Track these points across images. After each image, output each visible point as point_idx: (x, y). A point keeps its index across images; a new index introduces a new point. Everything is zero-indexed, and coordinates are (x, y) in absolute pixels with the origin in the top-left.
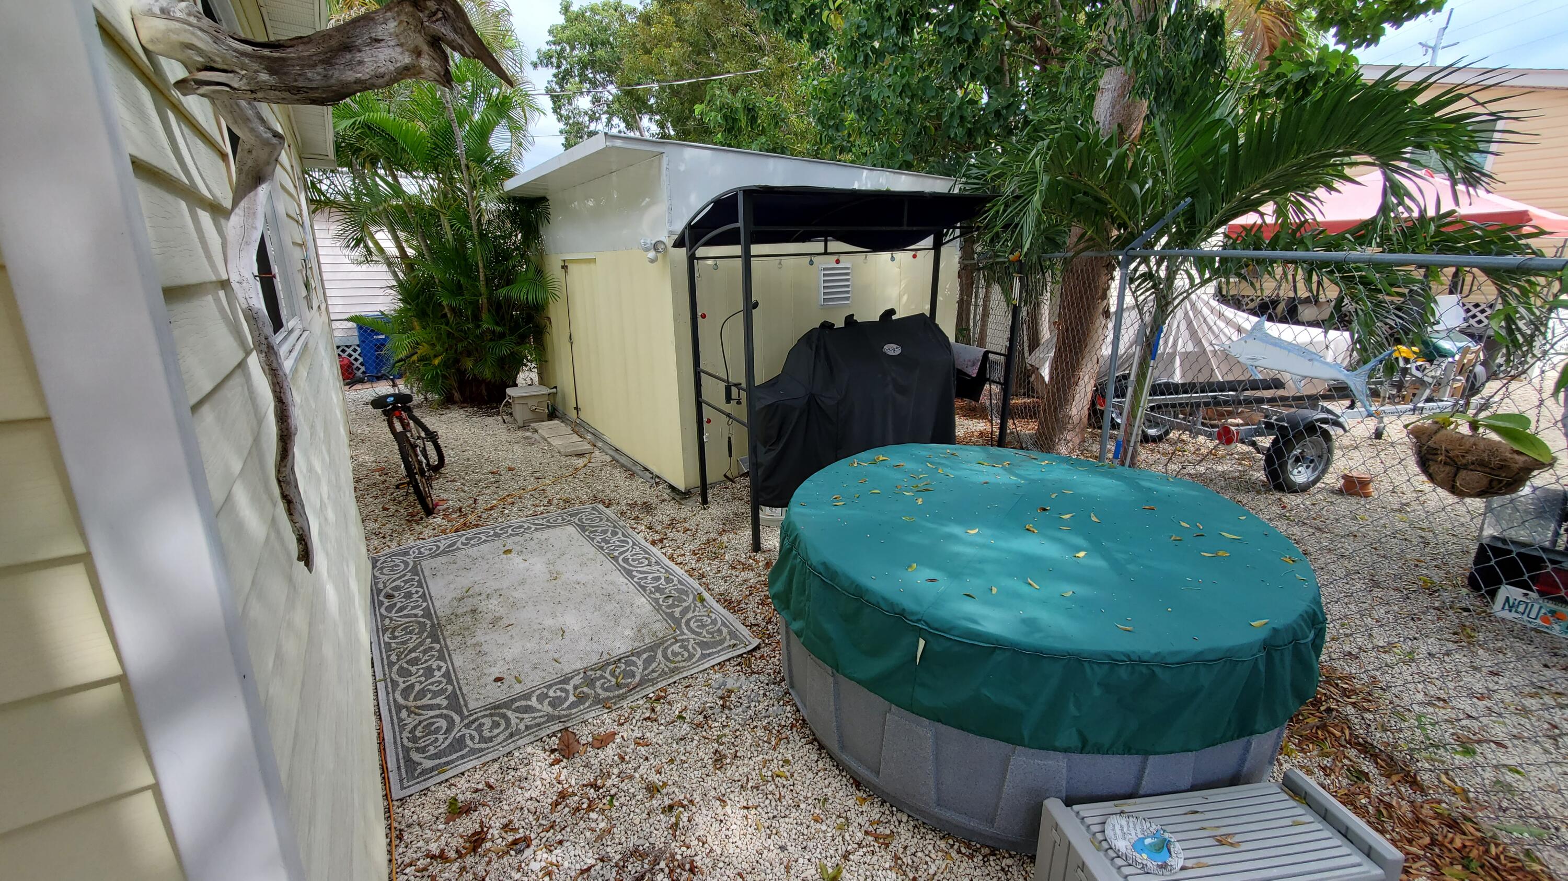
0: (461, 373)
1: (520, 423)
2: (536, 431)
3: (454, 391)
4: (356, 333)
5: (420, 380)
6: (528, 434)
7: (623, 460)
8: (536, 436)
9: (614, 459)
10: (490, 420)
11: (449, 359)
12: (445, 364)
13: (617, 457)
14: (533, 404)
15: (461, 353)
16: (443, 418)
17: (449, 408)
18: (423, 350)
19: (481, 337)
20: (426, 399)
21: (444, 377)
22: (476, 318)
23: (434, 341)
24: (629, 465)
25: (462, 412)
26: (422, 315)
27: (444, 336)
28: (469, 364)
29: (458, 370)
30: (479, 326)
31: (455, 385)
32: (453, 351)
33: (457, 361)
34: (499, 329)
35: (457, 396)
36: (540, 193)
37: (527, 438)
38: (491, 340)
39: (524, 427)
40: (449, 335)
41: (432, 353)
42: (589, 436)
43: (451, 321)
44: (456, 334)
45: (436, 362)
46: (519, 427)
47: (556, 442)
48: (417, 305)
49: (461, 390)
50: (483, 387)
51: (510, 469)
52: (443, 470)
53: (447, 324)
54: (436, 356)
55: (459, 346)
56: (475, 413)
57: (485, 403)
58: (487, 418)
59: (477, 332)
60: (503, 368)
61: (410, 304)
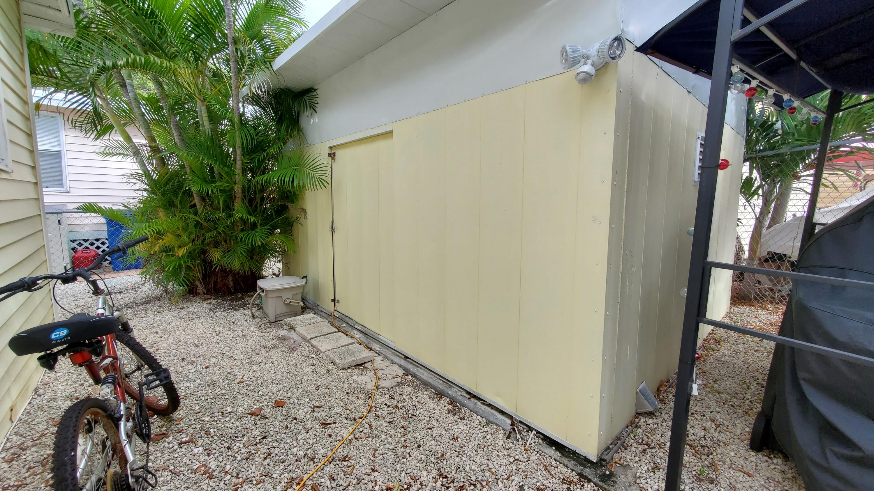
0: (207, 263)
1: (272, 318)
2: (292, 328)
3: (197, 283)
4: (105, 227)
5: (161, 270)
6: (283, 332)
7: (425, 375)
8: (292, 334)
9: (407, 372)
10: (237, 315)
11: (194, 250)
12: (190, 255)
13: (410, 367)
14: (287, 297)
15: (208, 244)
16: (183, 313)
17: (190, 301)
18: (168, 240)
19: (232, 227)
20: (166, 290)
21: (188, 268)
22: (229, 208)
23: (180, 231)
24: (440, 385)
25: (205, 304)
26: (169, 205)
27: (192, 227)
28: (215, 254)
29: (204, 261)
30: (230, 216)
31: (200, 276)
32: (200, 242)
33: (204, 252)
34: (252, 219)
35: (201, 288)
36: (305, 85)
37: (283, 339)
38: (242, 230)
39: (276, 322)
40: (198, 225)
41: (176, 244)
42: (357, 335)
43: (200, 212)
44: (205, 224)
45: (180, 252)
46: (271, 323)
47: (323, 345)
48: (164, 194)
49: (206, 284)
50: (230, 278)
51: (279, 404)
52: (176, 415)
53: (196, 214)
54: (180, 247)
55: (208, 236)
56: (219, 306)
57: (230, 293)
58: (234, 312)
59: (229, 222)
60: (252, 258)
61: (155, 194)
